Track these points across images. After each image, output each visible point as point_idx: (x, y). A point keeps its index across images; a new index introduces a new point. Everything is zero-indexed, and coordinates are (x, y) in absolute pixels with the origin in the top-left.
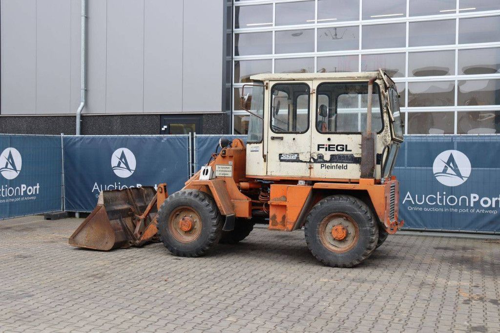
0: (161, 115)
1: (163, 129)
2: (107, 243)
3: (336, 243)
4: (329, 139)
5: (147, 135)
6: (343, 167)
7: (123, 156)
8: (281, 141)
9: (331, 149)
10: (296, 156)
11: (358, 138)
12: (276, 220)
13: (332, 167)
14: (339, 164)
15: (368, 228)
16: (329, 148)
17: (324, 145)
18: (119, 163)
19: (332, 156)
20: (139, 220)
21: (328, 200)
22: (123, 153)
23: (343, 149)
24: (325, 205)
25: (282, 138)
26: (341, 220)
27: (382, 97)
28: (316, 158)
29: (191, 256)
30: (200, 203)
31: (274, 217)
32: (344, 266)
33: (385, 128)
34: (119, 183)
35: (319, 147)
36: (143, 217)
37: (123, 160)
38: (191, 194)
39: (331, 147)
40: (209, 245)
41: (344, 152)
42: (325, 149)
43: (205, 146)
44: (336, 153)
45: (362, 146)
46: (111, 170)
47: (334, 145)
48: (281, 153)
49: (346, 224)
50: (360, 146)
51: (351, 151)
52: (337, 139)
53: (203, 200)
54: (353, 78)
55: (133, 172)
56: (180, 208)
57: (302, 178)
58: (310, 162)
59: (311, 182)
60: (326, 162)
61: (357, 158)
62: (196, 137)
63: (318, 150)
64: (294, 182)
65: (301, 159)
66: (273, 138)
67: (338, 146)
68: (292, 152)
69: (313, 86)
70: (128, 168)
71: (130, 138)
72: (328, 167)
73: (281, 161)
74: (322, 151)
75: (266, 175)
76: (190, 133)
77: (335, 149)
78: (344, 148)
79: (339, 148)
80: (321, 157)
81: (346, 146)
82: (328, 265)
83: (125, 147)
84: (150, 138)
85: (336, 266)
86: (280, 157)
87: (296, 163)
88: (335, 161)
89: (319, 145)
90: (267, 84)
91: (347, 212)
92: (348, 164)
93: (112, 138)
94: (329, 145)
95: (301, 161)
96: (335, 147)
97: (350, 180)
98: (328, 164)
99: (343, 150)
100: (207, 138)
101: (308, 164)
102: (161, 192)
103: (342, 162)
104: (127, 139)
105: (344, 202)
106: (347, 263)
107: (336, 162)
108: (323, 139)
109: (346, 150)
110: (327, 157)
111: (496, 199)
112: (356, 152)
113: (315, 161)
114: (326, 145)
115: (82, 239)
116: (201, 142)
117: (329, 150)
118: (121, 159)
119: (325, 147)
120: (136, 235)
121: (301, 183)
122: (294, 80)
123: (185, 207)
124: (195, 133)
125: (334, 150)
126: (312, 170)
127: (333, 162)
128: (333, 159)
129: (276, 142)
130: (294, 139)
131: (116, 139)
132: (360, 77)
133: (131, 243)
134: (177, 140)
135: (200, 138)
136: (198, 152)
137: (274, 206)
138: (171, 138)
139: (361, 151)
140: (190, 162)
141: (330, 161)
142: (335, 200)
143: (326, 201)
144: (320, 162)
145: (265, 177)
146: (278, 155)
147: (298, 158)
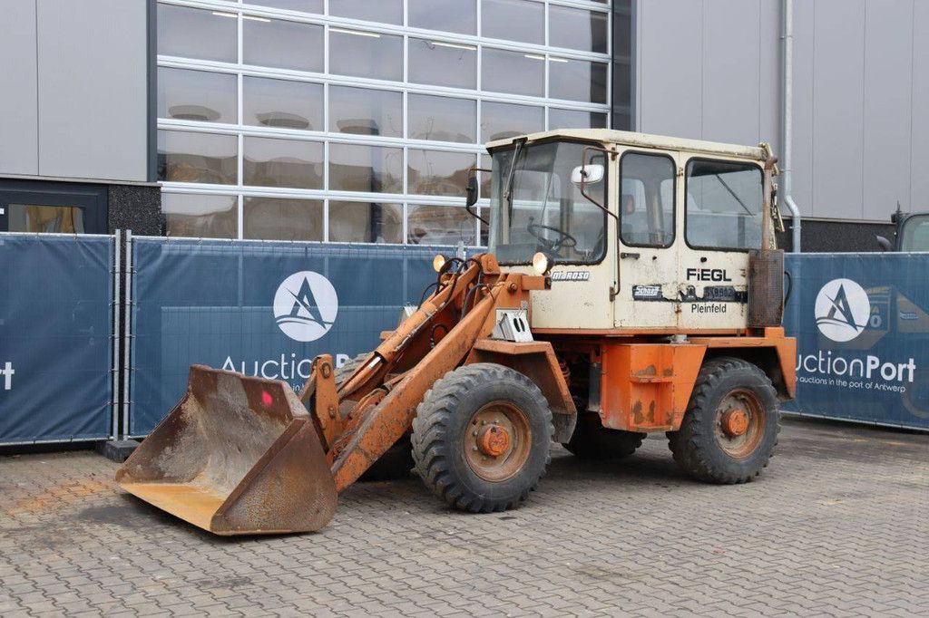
4: (704, 260)
6: (720, 309)
8: (636, 262)
9: (705, 277)
10: (657, 289)
11: (740, 260)
12: (641, 411)
13: (706, 309)
14: (716, 304)
16: (703, 275)
17: (695, 270)
19: (707, 289)
21: (724, 368)
23: (721, 276)
24: (724, 376)
25: (636, 256)
28: (685, 293)
31: (638, 406)
35: (690, 272)
38: (507, 373)
39: (705, 273)
41: (722, 283)
42: (696, 277)
43: (157, 263)
44: (711, 283)
45: (751, 272)
47: (709, 270)
48: (635, 284)
49: (738, 406)
50: (741, 272)
51: (730, 280)
52: (712, 260)
53: (531, 385)
56: (491, 404)
57: (678, 330)
58: (677, 301)
59: (691, 336)
60: (698, 299)
61: (738, 292)
62: (132, 241)
63: (688, 279)
65: (664, 294)
66: (625, 256)
67: (714, 271)
68: (651, 282)
69: (681, 160)
72: (700, 309)
73: (636, 299)
74: (693, 280)
75: (612, 326)
76: (118, 231)
77: (710, 277)
78: (722, 275)
79: (715, 275)
80: (692, 291)
81: (725, 271)
82: (728, 482)
85: (739, 482)
86: (634, 292)
87: (657, 303)
88: (710, 297)
89: (689, 270)
90: (613, 149)
92: (727, 304)
94: (703, 270)
95: (666, 300)
96: (710, 273)
97: (738, 330)
98: (702, 304)
99: (720, 280)
101: (675, 304)
102: (327, 377)
103: (719, 300)
105: (748, 370)
107: (712, 300)
108: (693, 259)
109: (725, 280)
110: (700, 293)
112: (738, 282)
113: (685, 299)
114: (699, 270)
115: (251, 512)
116: (148, 253)
117: (703, 279)
119: (697, 273)
121: (681, 339)
122: (654, 148)
123: (498, 403)
124: (129, 232)
125: (708, 280)
126: (680, 314)
127: (708, 300)
128: (711, 294)
129: (629, 263)
130: (655, 258)
132: (741, 154)
134: (80, 247)
135: (143, 245)
136: (139, 277)
137: (638, 384)
138: (63, 243)
139: (743, 281)
140: (117, 301)
141: (704, 299)
142: (734, 366)
143: (720, 369)
144: (690, 301)
145: (613, 332)
146: (631, 288)
147: (660, 293)
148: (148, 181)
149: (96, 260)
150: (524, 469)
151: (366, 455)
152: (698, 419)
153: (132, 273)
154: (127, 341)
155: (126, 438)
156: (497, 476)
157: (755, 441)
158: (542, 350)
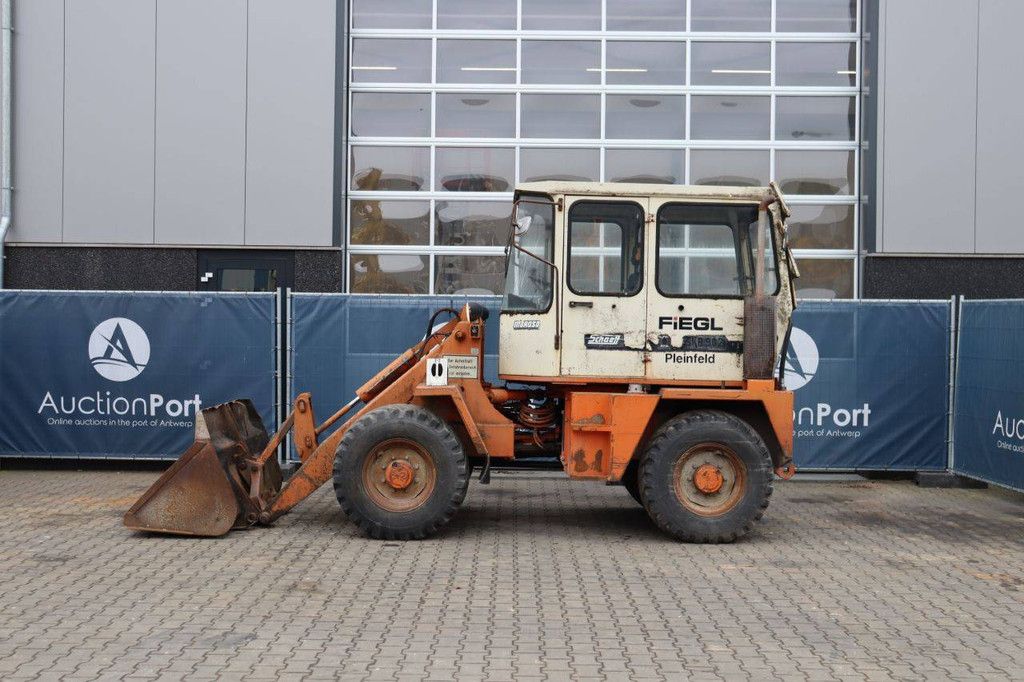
0: (198, 250)
1: (204, 279)
2: (218, 520)
3: (700, 500)
4: (681, 308)
5: (177, 292)
6: (706, 359)
7: (118, 334)
8: (589, 310)
9: (684, 326)
10: (618, 338)
11: (736, 307)
12: (584, 459)
13: (686, 360)
14: (700, 354)
15: (764, 469)
16: (682, 324)
17: (671, 318)
18: (109, 351)
19: (686, 339)
20: (255, 470)
21: (688, 421)
22: (118, 328)
23: (707, 325)
24: (686, 429)
25: (590, 305)
26: (709, 457)
27: (777, 232)
28: (656, 342)
29: (413, 538)
30: (432, 430)
31: (580, 455)
32: (721, 541)
33: (782, 288)
34: (108, 393)
35: (662, 322)
36: (260, 462)
37: (119, 344)
38: (410, 413)
39: (684, 321)
40: (449, 514)
41: (709, 332)
42: (672, 326)
43: (313, 314)
44: (694, 332)
45: (744, 321)
46: (88, 365)
47: (691, 319)
48: (589, 332)
49: (721, 463)
50: (738, 321)
51: (721, 329)
52: (695, 308)
53: (437, 426)
54: (725, 197)
55: (141, 369)
56: (390, 441)
57: (635, 380)
58: (645, 349)
59: (653, 388)
60: (677, 349)
61: (731, 342)
62: (292, 297)
63: (661, 327)
64: (622, 387)
65: (627, 343)
66: (573, 305)
67: (697, 320)
68: (611, 330)
69: (651, 208)
70: (131, 361)
71: (137, 298)
72: (677, 360)
73: (589, 347)
74: (668, 329)
75: (558, 374)
76: (279, 289)
77: (692, 326)
78: (709, 323)
79: (699, 324)
80: (666, 340)
81: (713, 320)
82: (692, 540)
83: (124, 315)
84: (184, 299)
85: (707, 541)
86: (586, 341)
87: (618, 352)
88: (692, 347)
89: (661, 319)
90: (561, 200)
91: (725, 441)
92: (716, 354)
93: (92, 298)
94: (681, 319)
95: (629, 349)
96: (692, 321)
97: (723, 382)
98: (678, 354)
99: (706, 328)
100: (316, 300)
101: (642, 354)
102: (303, 412)
103: (705, 351)
104: (130, 298)
105: (721, 423)
106: (727, 535)
107: (694, 350)
108: (669, 307)
109: (713, 328)
110: (677, 341)
111: (859, 411)
112: (732, 332)
113: (655, 348)
114: (676, 319)
115: (158, 514)
116: (304, 307)
117: (681, 328)
118: (113, 341)
119: (673, 321)
120: (256, 500)
121: (634, 389)
122: (614, 195)
123: (399, 440)
124: (289, 289)
125: (690, 328)
126: (648, 364)
127: (688, 350)
128: (689, 344)
129: (579, 312)
130: (614, 306)
131: (100, 298)
132: (738, 196)
133: (251, 517)
134: (249, 303)
135: (300, 300)
136: (297, 327)
137: (580, 433)
138: (236, 299)
139: (740, 330)
140: (279, 347)
141: (683, 348)
142: (702, 419)
143: (685, 422)
144: (663, 350)
145: (558, 379)
146: (583, 337)
147: (621, 341)
148: (333, 246)
149: (261, 313)
150: (427, 504)
151: (311, 480)
152: (649, 471)
153: (291, 324)
154: (288, 380)
155: (288, 462)
156: (400, 507)
157: (735, 501)
158: (445, 393)
